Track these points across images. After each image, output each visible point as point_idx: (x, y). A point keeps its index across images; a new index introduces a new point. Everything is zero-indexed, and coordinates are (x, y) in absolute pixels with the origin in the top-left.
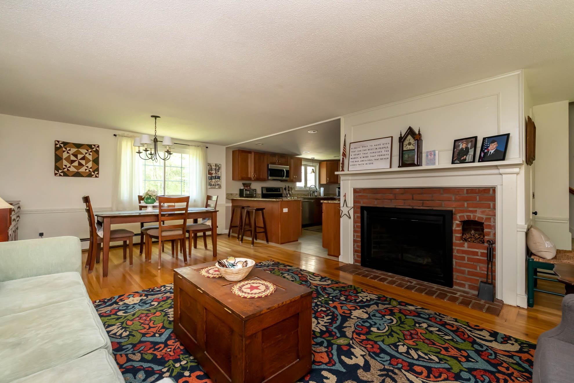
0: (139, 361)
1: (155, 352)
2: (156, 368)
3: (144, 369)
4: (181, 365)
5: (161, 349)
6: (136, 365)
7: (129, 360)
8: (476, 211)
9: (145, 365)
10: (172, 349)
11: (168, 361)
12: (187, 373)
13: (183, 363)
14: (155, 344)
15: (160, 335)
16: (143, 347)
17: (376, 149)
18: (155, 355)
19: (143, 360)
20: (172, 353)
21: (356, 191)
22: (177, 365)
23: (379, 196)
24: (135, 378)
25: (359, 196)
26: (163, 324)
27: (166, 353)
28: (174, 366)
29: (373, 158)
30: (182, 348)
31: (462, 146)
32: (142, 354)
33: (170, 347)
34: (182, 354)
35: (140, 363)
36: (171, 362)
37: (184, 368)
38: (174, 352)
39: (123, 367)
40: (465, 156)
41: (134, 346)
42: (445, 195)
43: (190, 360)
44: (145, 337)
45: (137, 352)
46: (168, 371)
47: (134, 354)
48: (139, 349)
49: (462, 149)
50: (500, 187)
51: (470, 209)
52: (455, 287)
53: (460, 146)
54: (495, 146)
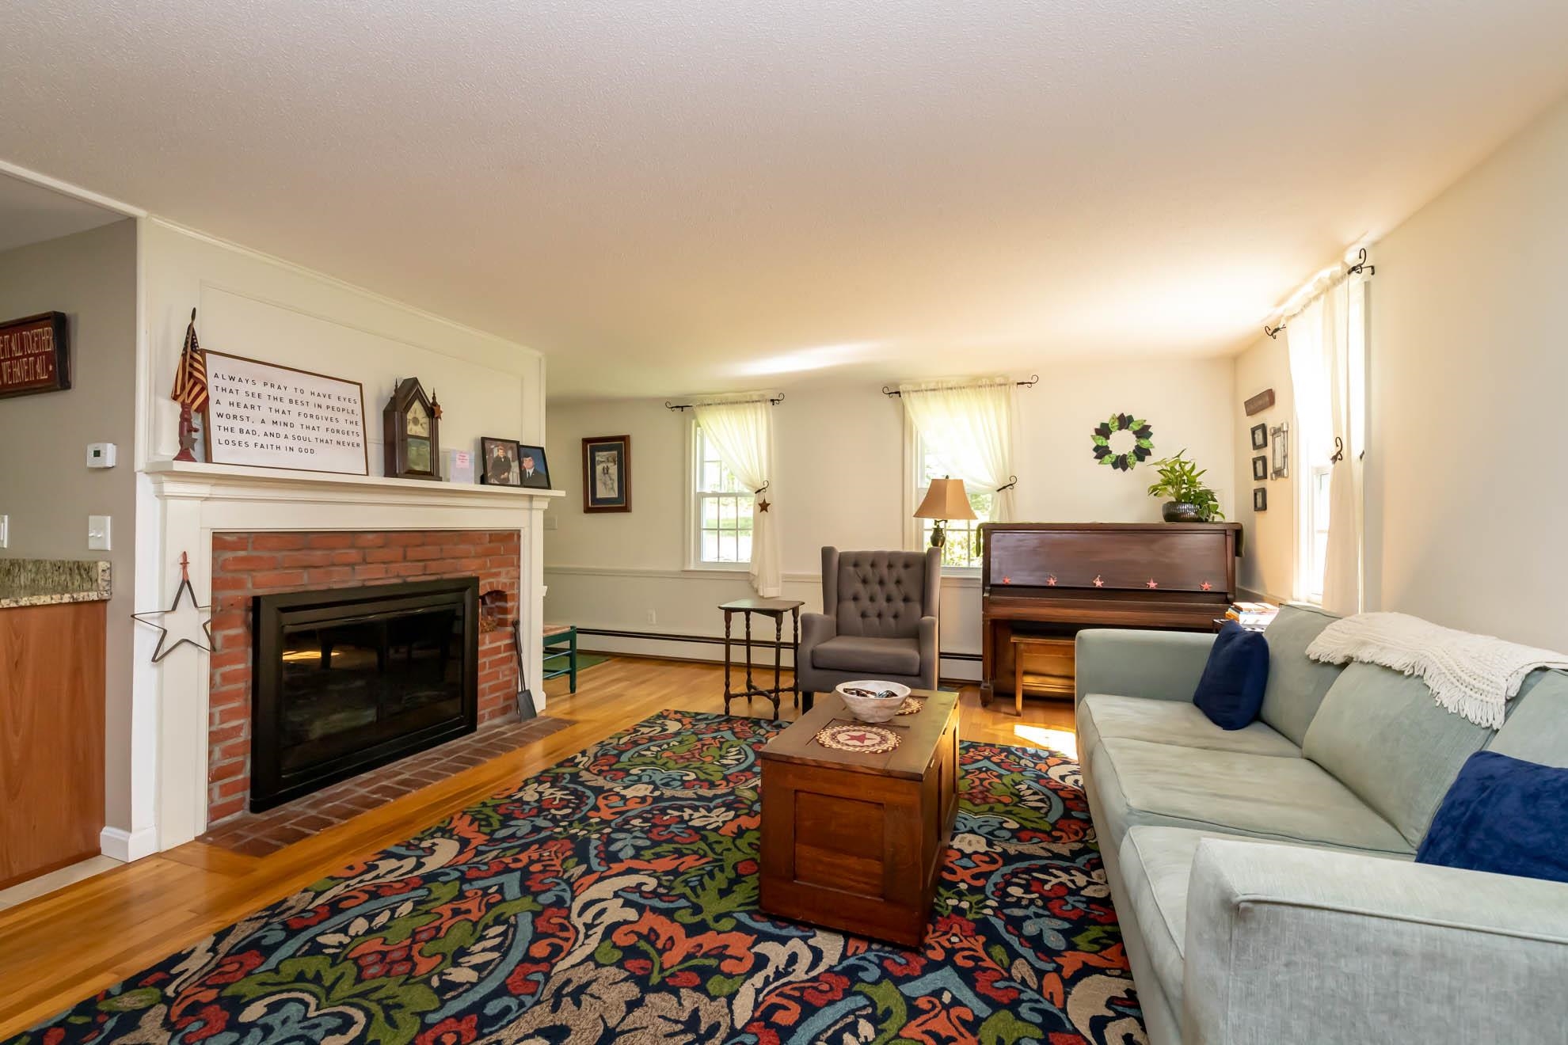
0: (1021, 956)
1: (982, 953)
2: (999, 924)
3: (1020, 935)
4: (960, 901)
5: (967, 953)
6: (1028, 952)
7: (1040, 974)
8: (500, 573)
9: (1014, 941)
10: (948, 936)
11: (974, 920)
12: (963, 886)
13: (953, 902)
14: (967, 976)
15: (938, 993)
16: (997, 985)
17: (319, 406)
18: (986, 946)
19: (1013, 955)
20: (956, 929)
21: (221, 542)
22: (965, 905)
23: (317, 556)
24: (1041, 930)
25: (237, 559)
26: (900, 1029)
27: (966, 937)
28: (971, 907)
29: (312, 435)
30: (930, 927)
31: (498, 452)
32: (1008, 970)
33: (947, 945)
34: (942, 916)
35: (1020, 951)
36: (970, 916)
37: (960, 895)
38: (951, 928)
39: (1054, 965)
40: (506, 474)
41: (1013, 1006)
42: (461, 546)
43: (940, 898)
44: (976, 1013)
45: (1015, 981)
46: (987, 907)
47: (1024, 982)
48: (1006, 988)
49: (498, 457)
50: (527, 529)
51: (494, 570)
52: (479, 727)
53: (492, 451)
54: (531, 463)
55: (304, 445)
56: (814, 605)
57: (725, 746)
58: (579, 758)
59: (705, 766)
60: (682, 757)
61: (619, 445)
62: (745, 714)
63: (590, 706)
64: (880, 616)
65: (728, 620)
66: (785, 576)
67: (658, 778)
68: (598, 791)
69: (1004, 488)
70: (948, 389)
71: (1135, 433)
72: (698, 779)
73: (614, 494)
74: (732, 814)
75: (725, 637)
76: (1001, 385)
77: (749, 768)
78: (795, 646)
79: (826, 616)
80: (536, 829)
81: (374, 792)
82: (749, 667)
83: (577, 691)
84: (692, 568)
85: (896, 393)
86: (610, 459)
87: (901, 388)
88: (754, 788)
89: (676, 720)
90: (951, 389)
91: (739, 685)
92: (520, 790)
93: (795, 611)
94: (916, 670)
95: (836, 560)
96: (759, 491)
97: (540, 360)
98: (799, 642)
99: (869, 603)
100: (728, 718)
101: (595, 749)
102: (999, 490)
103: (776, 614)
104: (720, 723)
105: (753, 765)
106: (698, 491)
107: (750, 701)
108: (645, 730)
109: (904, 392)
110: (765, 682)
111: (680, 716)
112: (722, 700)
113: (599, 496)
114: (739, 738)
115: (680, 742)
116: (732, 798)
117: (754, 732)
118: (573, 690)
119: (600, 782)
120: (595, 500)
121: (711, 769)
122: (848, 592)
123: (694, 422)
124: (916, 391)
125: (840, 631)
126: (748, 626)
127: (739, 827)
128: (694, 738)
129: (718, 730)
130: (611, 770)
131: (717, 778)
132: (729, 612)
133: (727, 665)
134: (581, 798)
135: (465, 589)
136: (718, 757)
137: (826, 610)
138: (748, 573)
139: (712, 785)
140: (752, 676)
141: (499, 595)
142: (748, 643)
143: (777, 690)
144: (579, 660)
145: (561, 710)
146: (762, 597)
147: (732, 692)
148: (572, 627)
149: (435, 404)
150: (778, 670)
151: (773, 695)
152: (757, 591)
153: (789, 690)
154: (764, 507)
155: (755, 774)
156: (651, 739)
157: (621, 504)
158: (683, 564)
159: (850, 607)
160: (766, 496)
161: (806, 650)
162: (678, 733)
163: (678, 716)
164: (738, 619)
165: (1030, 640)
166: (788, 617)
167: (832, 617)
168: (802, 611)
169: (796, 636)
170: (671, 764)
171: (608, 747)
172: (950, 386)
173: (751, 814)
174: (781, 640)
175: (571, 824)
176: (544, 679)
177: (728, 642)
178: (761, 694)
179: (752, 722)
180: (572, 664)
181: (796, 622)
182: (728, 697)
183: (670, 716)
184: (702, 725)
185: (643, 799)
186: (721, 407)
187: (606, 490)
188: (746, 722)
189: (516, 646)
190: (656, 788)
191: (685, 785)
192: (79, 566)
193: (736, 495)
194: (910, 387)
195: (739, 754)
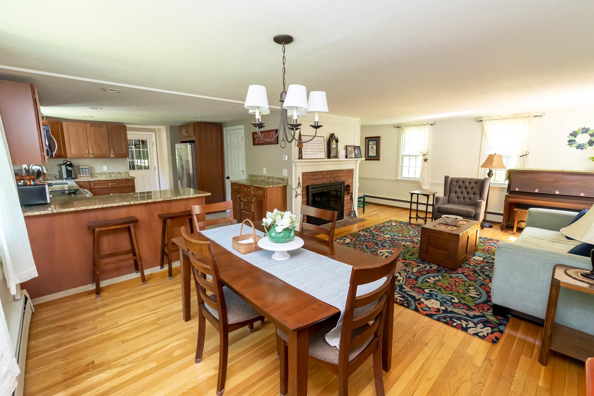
4: (470, 266)
5: (468, 273)
7: (484, 279)
8: (349, 180)
14: (466, 276)
15: (458, 277)
17: (317, 144)
21: (304, 174)
23: (316, 177)
25: (306, 178)
28: (472, 268)
29: (316, 150)
34: (464, 267)
40: (351, 155)
42: (341, 174)
43: (464, 265)
49: (350, 150)
50: (355, 169)
51: (347, 180)
52: (344, 218)
53: (348, 149)
54: (357, 151)
55: (315, 153)
56: (440, 193)
57: (409, 230)
58: (370, 228)
59: (404, 233)
60: (397, 231)
61: (377, 140)
62: (415, 223)
63: (370, 216)
64: (464, 198)
65: (412, 196)
66: (431, 183)
67: (392, 234)
68: (378, 235)
69: (523, 156)
70: (503, 119)
71: (590, 135)
72: (402, 236)
73: (375, 155)
74: (412, 243)
75: (410, 201)
76: (527, 117)
77: (417, 235)
78: (433, 205)
79: (445, 198)
80: (365, 239)
81: (328, 228)
82: (417, 211)
83: (365, 212)
84: (399, 179)
85: (480, 121)
86: (374, 144)
87: (482, 119)
88: (418, 240)
89: (394, 222)
90: (504, 119)
91: (414, 215)
92: (359, 232)
93: (434, 195)
94: (473, 216)
95: (449, 180)
96: (424, 155)
97: (359, 121)
98: (434, 204)
99: (460, 194)
100: (410, 223)
101: (374, 226)
102: (520, 157)
103: (428, 196)
104: (408, 225)
105: (418, 235)
106: (402, 154)
107: (417, 220)
108: (386, 224)
109: (484, 121)
110: (423, 215)
111: (396, 222)
112: (408, 219)
113: (370, 155)
114: (413, 229)
115: (397, 228)
116: (412, 241)
117: (418, 228)
118: (364, 212)
119: (377, 233)
120: (368, 156)
121: (406, 234)
122: (453, 190)
123: (402, 132)
124: (489, 120)
125: (449, 202)
126: (418, 198)
127: (414, 246)
128: (400, 227)
129: (407, 226)
130: (379, 231)
131: (407, 236)
132: (412, 194)
133: (411, 210)
134: (374, 236)
135: (342, 184)
136: (407, 232)
137: (445, 195)
138: (419, 181)
139: (406, 237)
140: (418, 213)
141: (348, 186)
142: (417, 203)
143: (426, 218)
144: (365, 204)
145: (361, 217)
146: (423, 189)
147: (412, 217)
148: (364, 195)
149: (337, 139)
150: (427, 212)
151: (425, 219)
152: (421, 187)
153: (430, 218)
154: (426, 160)
155: (418, 237)
156: (388, 226)
157: (377, 158)
158: (396, 177)
159: (453, 195)
160: (427, 157)
161: (437, 206)
162: (395, 226)
163: (395, 222)
164: (415, 197)
165: (522, 210)
166: (431, 197)
167: (447, 198)
168: (436, 195)
169: (433, 203)
170: (395, 232)
171: (377, 226)
172: (503, 118)
173: (417, 244)
174: (428, 203)
175: (373, 240)
176: (358, 208)
177: (411, 202)
178: (421, 218)
179: (417, 225)
180: (364, 205)
181: (434, 198)
182: (410, 218)
183: (393, 221)
184: (402, 225)
185: (389, 238)
186: (412, 127)
187: (372, 153)
188: (415, 225)
189: (352, 199)
190: (391, 236)
191: (399, 236)
192: (282, 179)
193: (416, 156)
194: (486, 119)
195: (414, 232)
